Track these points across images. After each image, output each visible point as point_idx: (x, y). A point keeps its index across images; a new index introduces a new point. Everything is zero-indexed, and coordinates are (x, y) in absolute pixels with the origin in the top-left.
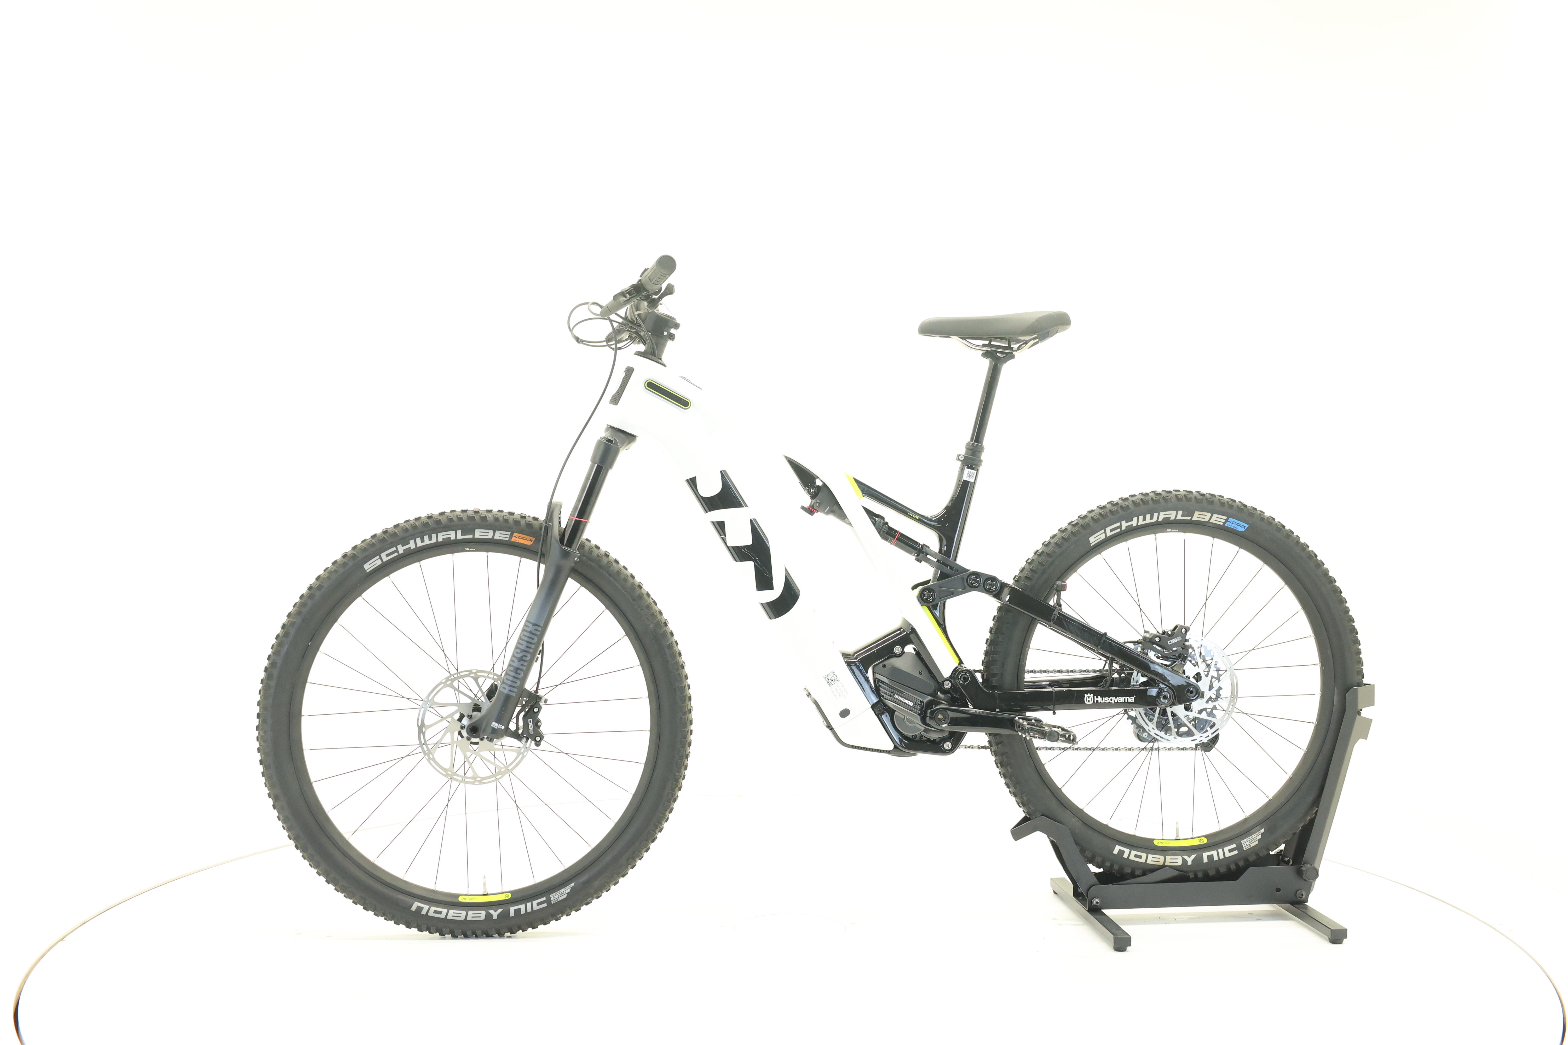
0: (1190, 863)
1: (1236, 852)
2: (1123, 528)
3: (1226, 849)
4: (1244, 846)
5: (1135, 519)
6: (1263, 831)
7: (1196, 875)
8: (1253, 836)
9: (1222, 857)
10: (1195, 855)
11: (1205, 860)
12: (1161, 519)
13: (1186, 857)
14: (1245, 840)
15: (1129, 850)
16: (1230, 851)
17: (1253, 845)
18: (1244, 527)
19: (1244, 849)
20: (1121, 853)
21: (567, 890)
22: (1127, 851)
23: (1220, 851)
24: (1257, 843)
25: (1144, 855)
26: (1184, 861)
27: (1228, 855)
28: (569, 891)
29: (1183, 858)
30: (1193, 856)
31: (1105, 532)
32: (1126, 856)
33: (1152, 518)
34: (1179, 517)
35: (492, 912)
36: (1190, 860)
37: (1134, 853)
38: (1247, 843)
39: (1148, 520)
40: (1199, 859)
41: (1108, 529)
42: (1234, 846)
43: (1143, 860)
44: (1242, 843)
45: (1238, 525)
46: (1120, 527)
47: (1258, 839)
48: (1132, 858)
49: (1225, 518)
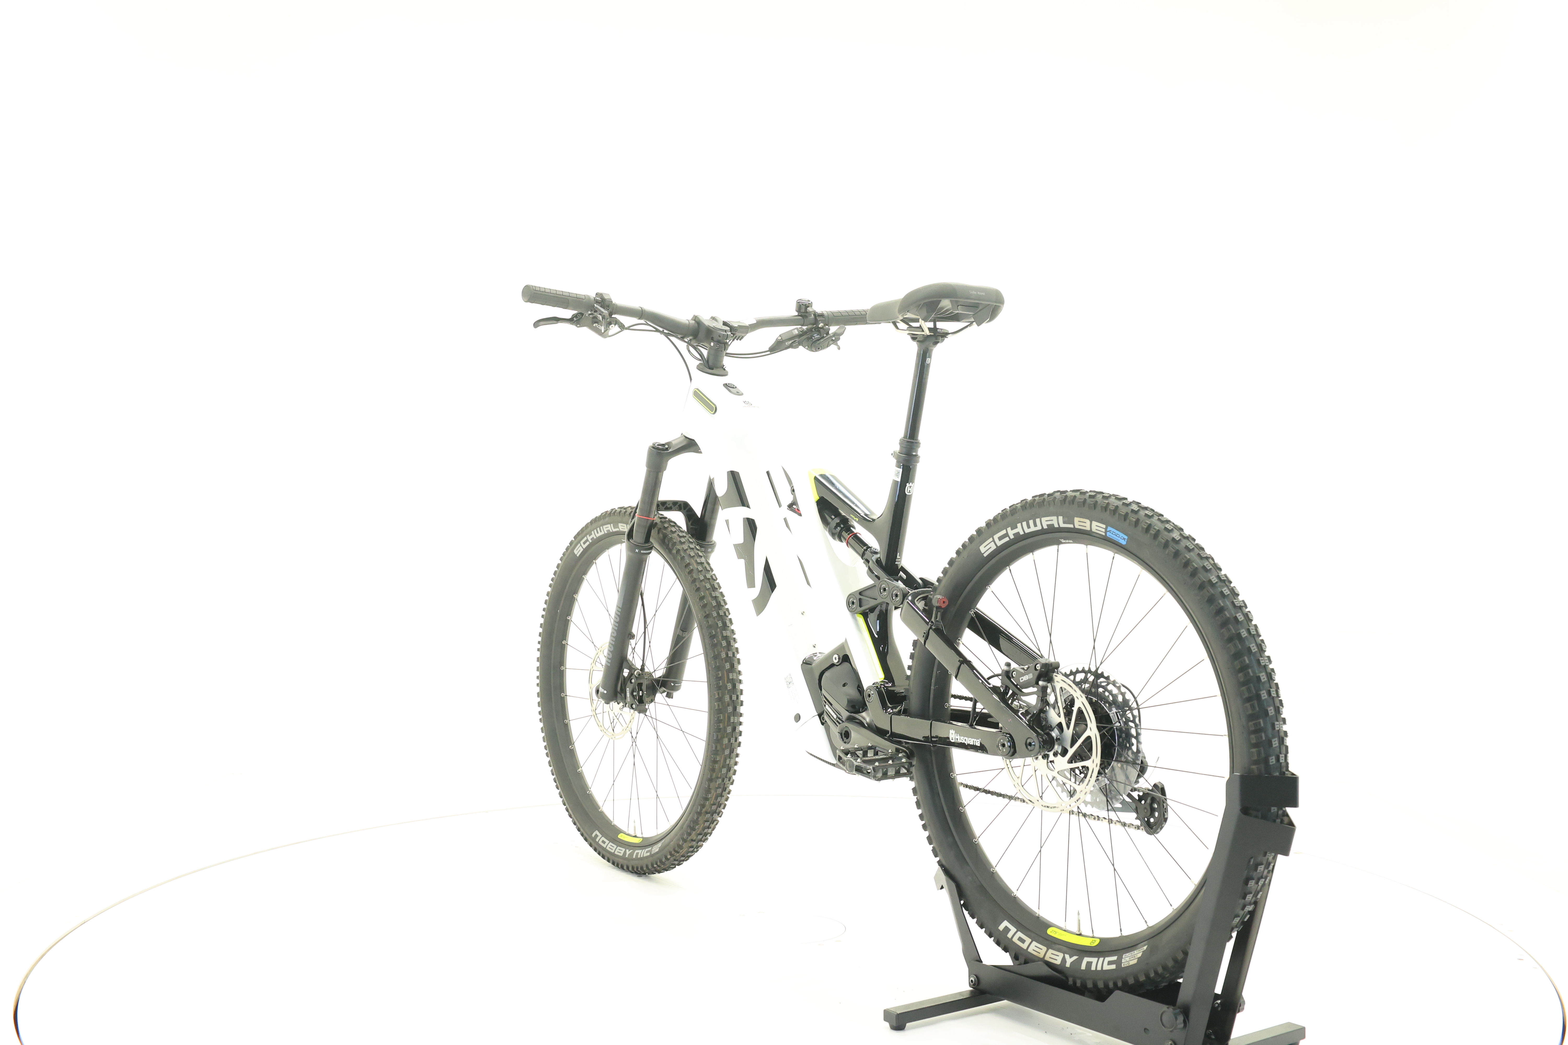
0: (1068, 965)
1: (1113, 967)
2: (1012, 537)
3: (1108, 959)
4: (1123, 961)
5: (1019, 525)
6: (1145, 948)
7: (1075, 983)
8: (1135, 951)
9: (1099, 968)
10: (1077, 957)
11: (1083, 967)
12: (1045, 527)
13: (1067, 956)
14: (1127, 954)
15: (1015, 930)
16: (1110, 963)
17: (1132, 963)
18: (1124, 539)
19: (1123, 966)
20: (1007, 930)
21: (659, 845)
22: (1013, 930)
23: (1101, 959)
24: (1135, 961)
25: (1028, 940)
26: (1064, 960)
27: (1106, 967)
28: (660, 846)
29: (1064, 957)
30: (1075, 958)
31: (994, 541)
32: (1010, 935)
33: (1035, 525)
34: (1062, 525)
35: (627, 850)
36: (1069, 961)
37: (1019, 934)
38: (1127, 959)
39: (1033, 529)
40: (1078, 962)
41: (996, 537)
42: (1115, 958)
43: (1024, 946)
44: (1124, 957)
45: (1118, 536)
46: (1007, 535)
47: (1138, 957)
48: (1015, 940)
49: (1104, 526)
